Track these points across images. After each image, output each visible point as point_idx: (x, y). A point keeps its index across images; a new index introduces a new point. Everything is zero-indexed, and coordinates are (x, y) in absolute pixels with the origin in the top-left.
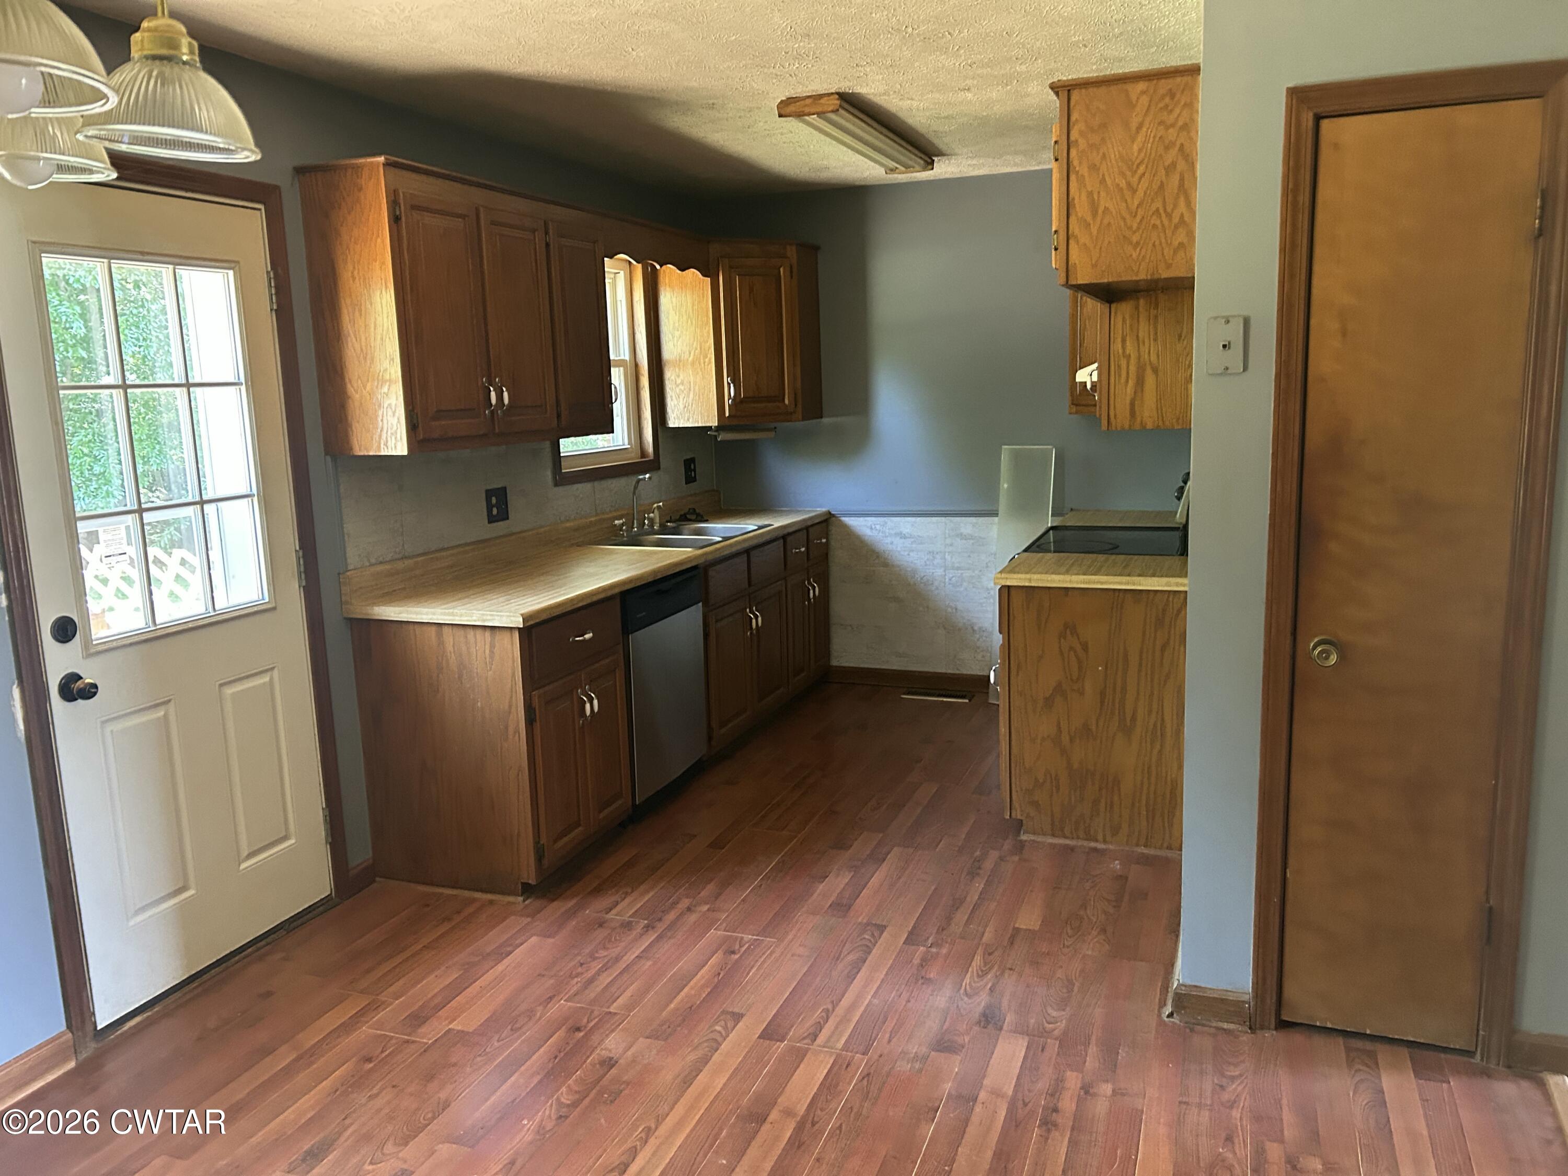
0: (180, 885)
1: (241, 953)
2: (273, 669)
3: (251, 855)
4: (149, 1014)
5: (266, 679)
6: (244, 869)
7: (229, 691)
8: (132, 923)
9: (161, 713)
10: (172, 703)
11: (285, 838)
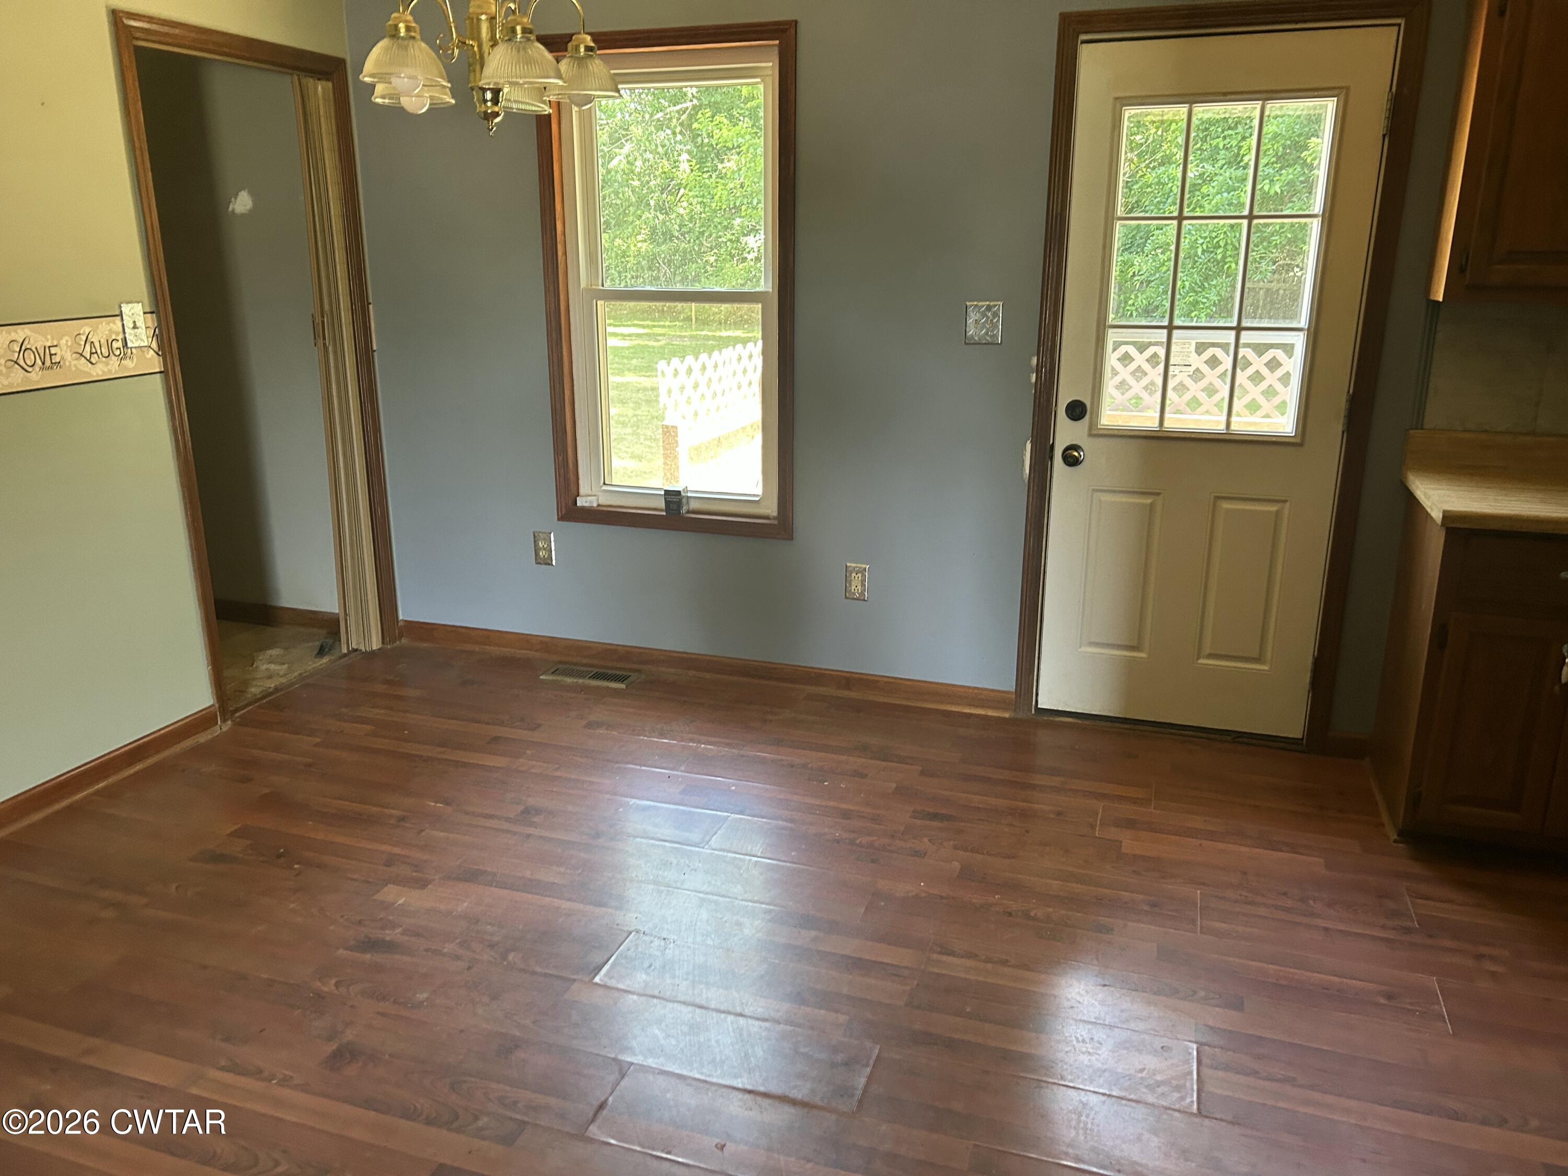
0: (1135, 643)
1: (1179, 730)
2: (1285, 501)
3: (1211, 656)
4: (1080, 722)
5: (1273, 508)
6: (1201, 664)
7: (1226, 505)
8: (1084, 649)
9: (1148, 501)
10: (1161, 497)
11: (1258, 660)
